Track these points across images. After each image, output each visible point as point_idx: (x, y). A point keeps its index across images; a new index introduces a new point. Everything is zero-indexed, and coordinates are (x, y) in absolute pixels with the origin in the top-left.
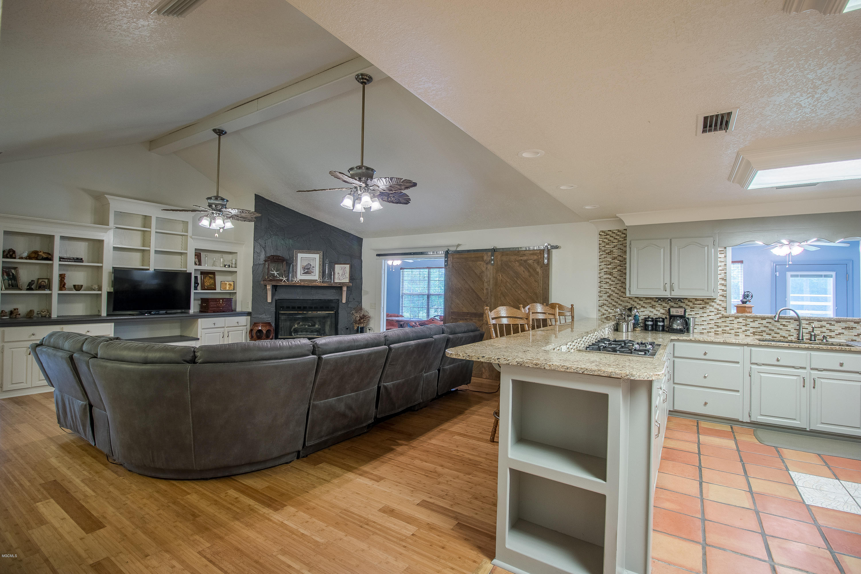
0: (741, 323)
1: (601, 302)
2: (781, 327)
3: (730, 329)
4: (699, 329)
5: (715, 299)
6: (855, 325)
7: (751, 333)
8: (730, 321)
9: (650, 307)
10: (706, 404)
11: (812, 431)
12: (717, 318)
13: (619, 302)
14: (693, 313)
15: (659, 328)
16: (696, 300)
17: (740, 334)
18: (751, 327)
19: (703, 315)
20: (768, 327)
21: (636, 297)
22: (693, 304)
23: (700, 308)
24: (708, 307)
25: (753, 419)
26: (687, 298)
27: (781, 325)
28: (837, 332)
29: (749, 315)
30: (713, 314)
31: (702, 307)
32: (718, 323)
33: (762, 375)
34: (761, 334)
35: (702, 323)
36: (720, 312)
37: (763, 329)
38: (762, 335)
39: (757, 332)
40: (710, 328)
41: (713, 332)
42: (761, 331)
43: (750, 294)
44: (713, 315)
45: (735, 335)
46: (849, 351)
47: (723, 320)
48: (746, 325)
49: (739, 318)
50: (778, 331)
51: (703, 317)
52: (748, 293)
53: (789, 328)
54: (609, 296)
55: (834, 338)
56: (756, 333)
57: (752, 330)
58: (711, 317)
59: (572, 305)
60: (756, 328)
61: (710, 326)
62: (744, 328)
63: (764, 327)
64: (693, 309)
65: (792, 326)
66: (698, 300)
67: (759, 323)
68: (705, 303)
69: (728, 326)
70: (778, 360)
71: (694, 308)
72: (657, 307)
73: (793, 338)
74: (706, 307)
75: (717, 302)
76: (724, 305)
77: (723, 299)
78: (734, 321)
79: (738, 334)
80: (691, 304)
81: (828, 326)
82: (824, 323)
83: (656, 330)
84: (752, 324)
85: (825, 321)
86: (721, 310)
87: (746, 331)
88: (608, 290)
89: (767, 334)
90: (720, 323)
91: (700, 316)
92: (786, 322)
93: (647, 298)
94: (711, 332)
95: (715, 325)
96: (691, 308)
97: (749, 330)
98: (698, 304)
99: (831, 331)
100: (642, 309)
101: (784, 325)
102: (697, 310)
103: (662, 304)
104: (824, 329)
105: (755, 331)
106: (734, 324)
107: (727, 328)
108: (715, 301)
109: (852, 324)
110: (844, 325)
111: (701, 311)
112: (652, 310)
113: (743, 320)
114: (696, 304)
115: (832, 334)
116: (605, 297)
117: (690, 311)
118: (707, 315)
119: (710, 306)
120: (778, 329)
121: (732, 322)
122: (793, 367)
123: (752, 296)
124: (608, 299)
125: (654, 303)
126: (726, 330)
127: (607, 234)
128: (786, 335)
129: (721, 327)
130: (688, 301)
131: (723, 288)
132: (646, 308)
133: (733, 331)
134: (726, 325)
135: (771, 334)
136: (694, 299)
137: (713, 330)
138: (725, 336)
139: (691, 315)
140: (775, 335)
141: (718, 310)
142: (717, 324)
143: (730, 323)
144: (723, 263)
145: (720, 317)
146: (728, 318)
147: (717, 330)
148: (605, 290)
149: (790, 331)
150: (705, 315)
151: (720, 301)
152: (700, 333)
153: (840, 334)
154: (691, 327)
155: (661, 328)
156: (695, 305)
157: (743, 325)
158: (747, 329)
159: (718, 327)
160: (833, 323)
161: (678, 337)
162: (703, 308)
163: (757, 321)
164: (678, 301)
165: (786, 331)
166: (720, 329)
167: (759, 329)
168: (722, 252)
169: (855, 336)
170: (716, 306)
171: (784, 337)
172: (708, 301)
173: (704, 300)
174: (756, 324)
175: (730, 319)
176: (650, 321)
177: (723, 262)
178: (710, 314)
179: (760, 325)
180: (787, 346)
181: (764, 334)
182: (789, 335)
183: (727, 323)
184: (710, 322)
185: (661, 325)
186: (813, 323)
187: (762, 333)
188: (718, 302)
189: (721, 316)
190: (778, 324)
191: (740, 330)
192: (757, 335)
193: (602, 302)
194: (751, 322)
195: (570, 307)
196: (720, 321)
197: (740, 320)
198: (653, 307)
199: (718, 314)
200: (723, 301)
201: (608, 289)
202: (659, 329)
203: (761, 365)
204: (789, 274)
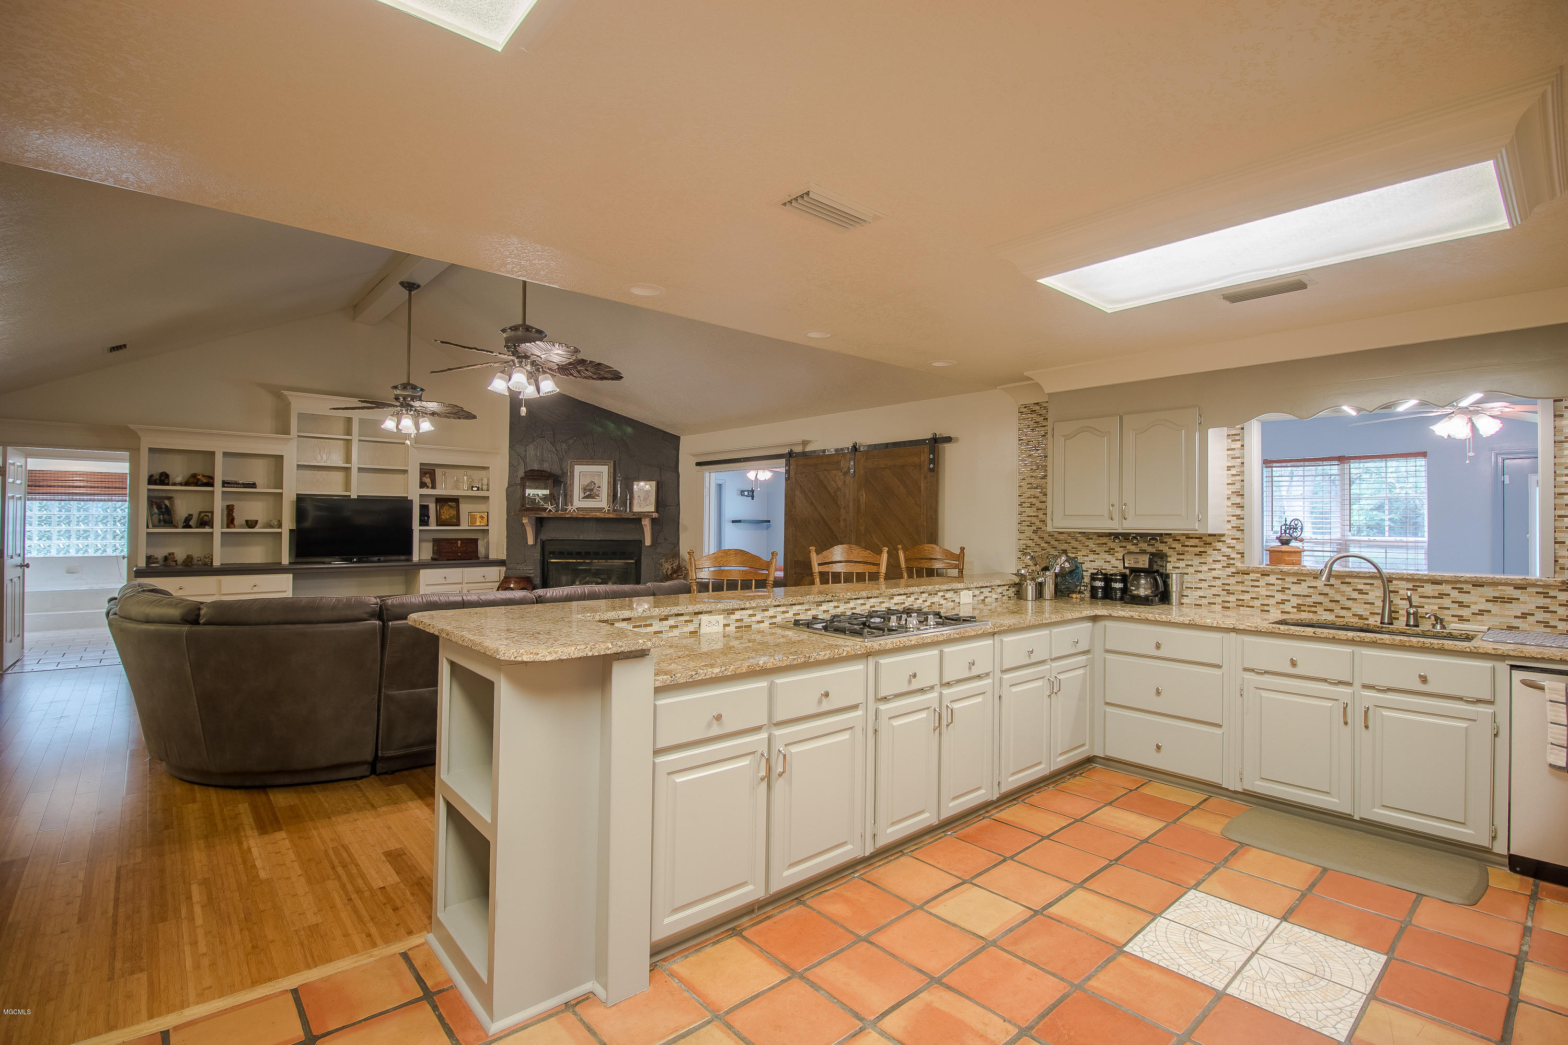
0: (1274, 585)
1: (1022, 542)
2: (1355, 595)
3: (1251, 598)
4: (1192, 597)
5: (1223, 535)
6: (1516, 593)
7: (1293, 607)
8: (1252, 580)
9: (1105, 552)
10: (1158, 747)
11: (1363, 821)
12: (1228, 576)
13: (1053, 542)
14: (1182, 564)
15: (1116, 594)
16: (1188, 537)
17: (1272, 610)
18: (1293, 595)
19: (1200, 569)
20: (1327, 594)
21: (1080, 533)
22: (1182, 546)
23: (1195, 555)
24: (1210, 551)
25: (1248, 787)
26: (1170, 534)
27: (1354, 590)
28: (1475, 608)
29: (1286, 568)
30: (1218, 566)
31: (1200, 552)
32: (1229, 585)
33: (1264, 694)
34: (1313, 609)
35: (1199, 585)
36: (1232, 562)
37: (1317, 598)
38: (1316, 612)
39: (1305, 605)
40: (1213, 595)
41: (1218, 604)
42: (1314, 603)
43: (1300, 524)
44: (1219, 569)
45: (1262, 611)
46: (1439, 649)
47: (1239, 578)
48: (1283, 590)
49: (1269, 575)
50: (1349, 604)
51: (1201, 572)
52: (1296, 522)
53: (1371, 597)
54: (1035, 532)
55: (1469, 621)
56: (1303, 608)
57: (1295, 601)
58: (1215, 573)
59: (962, 549)
60: (1303, 596)
61: (1214, 591)
62: (1279, 597)
63: (1320, 594)
64: (1181, 557)
65: (1375, 595)
66: (1192, 538)
67: (1309, 587)
68: (1204, 544)
69: (1248, 592)
70: (1293, 663)
71: (1183, 554)
72: (1118, 552)
73: (1374, 621)
74: (1206, 552)
75: (1227, 542)
76: (1239, 547)
77: (1238, 534)
78: (1259, 581)
79: (1266, 608)
80: (1178, 546)
81: (1455, 594)
82: (1446, 588)
83: (1111, 599)
84: (1295, 589)
85: (1447, 582)
86: (1233, 559)
87: (1283, 602)
88: (1034, 520)
89: (1325, 610)
90: (1233, 584)
91: (1195, 571)
92: (1365, 584)
93: (1100, 535)
94: (1215, 604)
95: (1223, 590)
96: (1177, 554)
97: (1289, 601)
98: (1191, 546)
99: (1461, 604)
100: (1092, 557)
101: (1361, 592)
102: (1189, 557)
103: (1126, 547)
104: (1446, 602)
105: (1300, 602)
106: (1258, 587)
107: (1246, 597)
108: (1222, 539)
109: (1510, 592)
110: (1490, 592)
111: (1196, 561)
112: (1109, 558)
113: (1277, 579)
114: (1188, 546)
115: (1465, 612)
116: (1029, 532)
117: (1177, 559)
118: (1209, 569)
119: (1214, 550)
120: (1348, 599)
121: (1256, 584)
122: (1325, 680)
123: (1302, 529)
124: (1034, 536)
125: (1112, 545)
126: (1243, 600)
127: (1033, 411)
128: (1366, 614)
129: (1234, 593)
130: (1173, 540)
131: (1238, 512)
132: (1098, 554)
133: (1257, 603)
134: (1244, 589)
135: (1333, 610)
136: (1183, 535)
137: (1218, 600)
138: (1241, 612)
139: (1179, 568)
140: (1343, 613)
141: (1228, 557)
142: (1227, 587)
143: (1252, 586)
144: (1239, 460)
145: (1232, 573)
146: (1248, 574)
147: (1227, 599)
148: (1029, 519)
149: (1373, 604)
150: (1204, 568)
151: (1232, 539)
152: (1195, 605)
153: (1481, 612)
154: (1174, 594)
155: (1119, 594)
156: (1186, 549)
157: (1277, 591)
158: (1285, 597)
159: (1229, 593)
160: (1466, 587)
161: (1110, 612)
162: (1200, 554)
163: (1305, 581)
164: (1150, 539)
165: (1365, 603)
166: (1232, 598)
167: (1308, 599)
168: (1237, 438)
169: (1515, 617)
170: (1225, 550)
171: (1361, 617)
172: (1209, 539)
173: (1202, 538)
174: (1302, 589)
175: (1253, 576)
176: (1100, 580)
177: (1239, 458)
178: (1214, 566)
179: (1311, 590)
180: (1312, 634)
181: (1319, 610)
182: (1371, 613)
183: (1247, 586)
184: (1213, 583)
185: (1118, 587)
186: (1423, 587)
187: (1316, 607)
188: (1229, 541)
189: (1234, 570)
190: (1347, 589)
191: (1271, 601)
192: (1304, 611)
193: (1024, 542)
194: (1293, 583)
195: (958, 552)
196: (1232, 580)
197: (1272, 579)
198: (1110, 551)
199: (1228, 566)
200: (1239, 539)
201: (1034, 516)
202: (1116, 596)
203: (1261, 674)
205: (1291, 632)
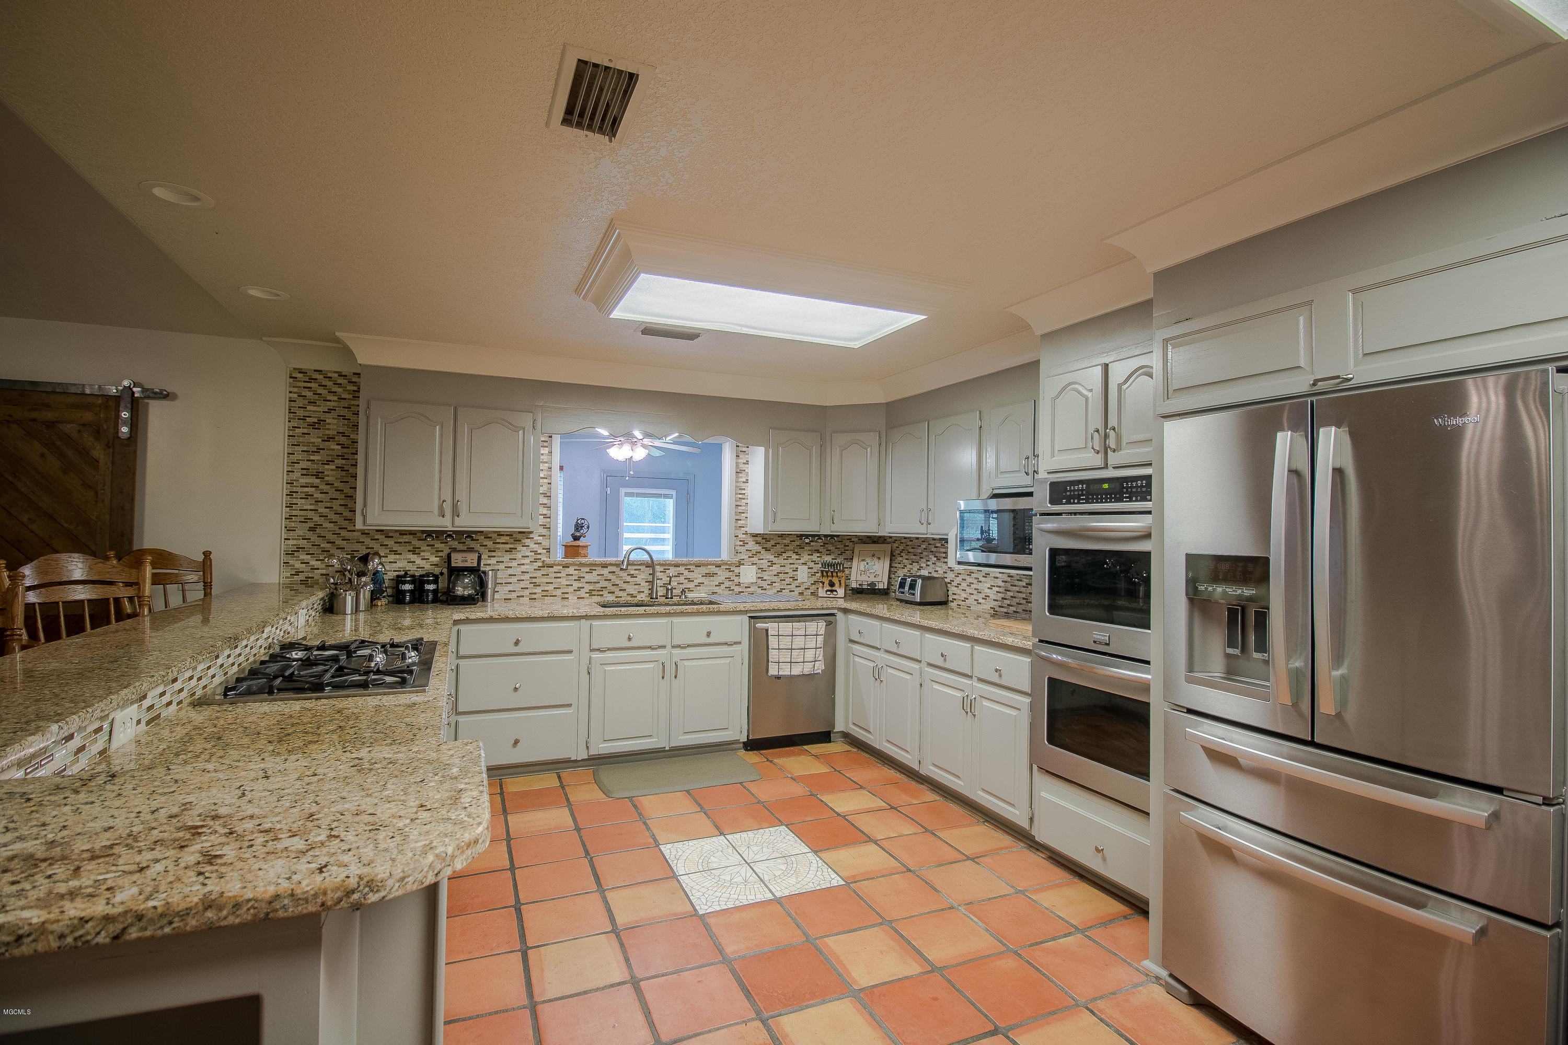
0: (572, 575)
1: (291, 542)
2: (629, 579)
3: (554, 588)
4: (502, 591)
5: (532, 532)
6: (716, 570)
7: (586, 593)
8: (555, 572)
9: (409, 551)
10: (516, 742)
11: (673, 749)
12: (535, 570)
13: (339, 542)
14: (493, 561)
15: (428, 596)
16: (500, 534)
17: (570, 596)
18: (586, 583)
19: (510, 565)
20: (610, 580)
21: (377, 531)
22: (493, 543)
23: (506, 551)
24: (519, 547)
25: (593, 751)
26: (482, 532)
27: (628, 575)
28: (696, 582)
29: (583, 560)
30: (527, 561)
31: (510, 548)
32: (536, 578)
33: (608, 668)
34: (601, 593)
35: (509, 580)
36: (539, 557)
37: (604, 584)
38: (602, 595)
39: (595, 590)
40: (522, 588)
41: (526, 596)
42: (601, 588)
43: (586, 523)
44: (527, 564)
45: (563, 598)
46: (717, 612)
47: (544, 571)
48: (579, 579)
49: (568, 567)
50: (625, 586)
51: (511, 567)
52: (583, 521)
53: (637, 580)
54: (312, 529)
55: (693, 591)
56: (593, 593)
57: (588, 587)
58: (523, 568)
59: (207, 554)
60: (594, 583)
61: (523, 584)
62: (576, 585)
63: (605, 580)
64: (493, 554)
65: (643, 576)
66: (503, 535)
67: (598, 575)
68: (515, 541)
69: (552, 583)
70: (629, 639)
71: (495, 551)
72: (424, 551)
73: (643, 597)
74: (516, 549)
75: (535, 538)
76: (545, 543)
77: (544, 532)
78: (560, 572)
79: (566, 596)
80: (489, 543)
81: (686, 573)
82: (681, 569)
83: (422, 602)
84: (588, 577)
85: (683, 565)
86: (540, 554)
87: (579, 589)
88: (310, 514)
89: (609, 593)
90: (539, 577)
91: (505, 567)
92: (635, 570)
93: (402, 533)
94: (523, 596)
95: (530, 583)
96: (489, 551)
97: (584, 588)
98: (503, 543)
99: (690, 580)
100: (392, 557)
101: (632, 576)
102: (500, 554)
103: (434, 545)
104: (681, 579)
105: (591, 588)
106: (560, 578)
107: (550, 587)
108: (531, 536)
109: (713, 569)
110: (704, 570)
111: (507, 557)
112: (413, 557)
113: (575, 570)
114: (499, 543)
115: (691, 585)
116: (302, 530)
117: (489, 556)
118: (518, 565)
119: (523, 546)
120: (624, 582)
121: (559, 575)
122: (650, 647)
123: (588, 527)
124: (309, 534)
125: (417, 543)
126: (548, 591)
127: (311, 380)
128: (635, 593)
129: (540, 586)
130: (485, 538)
131: (545, 511)
132: (401, 554)
133: (559, 592)
134: (548, 581)
135: (614, 593)
136: (495, 532)
137: (527, 592)
138: (546, 602)
139: (490, 565)
140: (621, 594)
141: (536, 553)
142: (534, 580)
143: (555, 578)
144: (547, 465)
145: (539, 567)
146: (552, 567)
147: (534, 591)
148: (302, 513)
149: (640, 584)
150: (514, 564)
151: (539, 536)
152: (505, 599)
153: (700, 584)
154: (489, 590)
155: (431, 597)
156: (498, 546)
157: (575, 580)
158: (580, 585)
159: (536, 585)
160: (692, 568)
161: (468, 615)
162: (510, 551)
163: (596, 570)
164: (466, 537)
165: (635, 585)
166: (538, 590)
167: (598, 585)
168: (546, 444)
169: (716, 586)
170: (533, 546)
171: (632, 596)
172: (519, 537)
173: (512, 535)
174: (593, 577)
175: (556, 568)
176: (408, 582)
177: (547, 463)
178: (523, 562)
179: (599, 577)
180: (643, 612)
181: (605, 593)
182: (639, 592)
183: (551, 578)
184: (522, 578)
185: (431, 589)
186: (669, 569)
187: (602, 591)
188: (536, 538)
189: (540, 564)
190: (624, 574)
191: (570, 589)
192: (595, 595)
193: (295, 542)
194: (586, 572)
195: (201, 558)
196: (539, 574)
197: (571, 570)
198: (415, 551)
199: (536, 560)
200: (545, 536)
201: (311, 510)
202: (428, 599)
203: (605, 651)
204: (623, 491)
205: (629, 613)
